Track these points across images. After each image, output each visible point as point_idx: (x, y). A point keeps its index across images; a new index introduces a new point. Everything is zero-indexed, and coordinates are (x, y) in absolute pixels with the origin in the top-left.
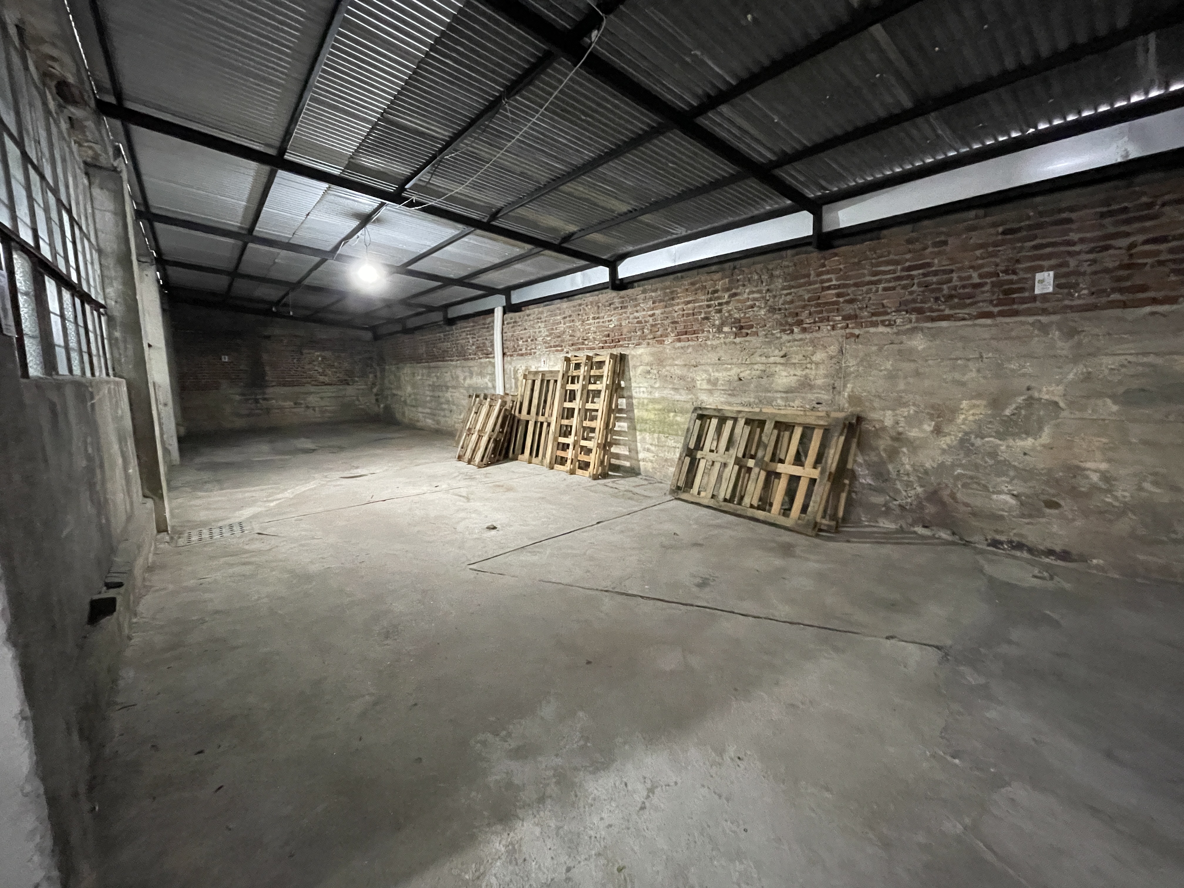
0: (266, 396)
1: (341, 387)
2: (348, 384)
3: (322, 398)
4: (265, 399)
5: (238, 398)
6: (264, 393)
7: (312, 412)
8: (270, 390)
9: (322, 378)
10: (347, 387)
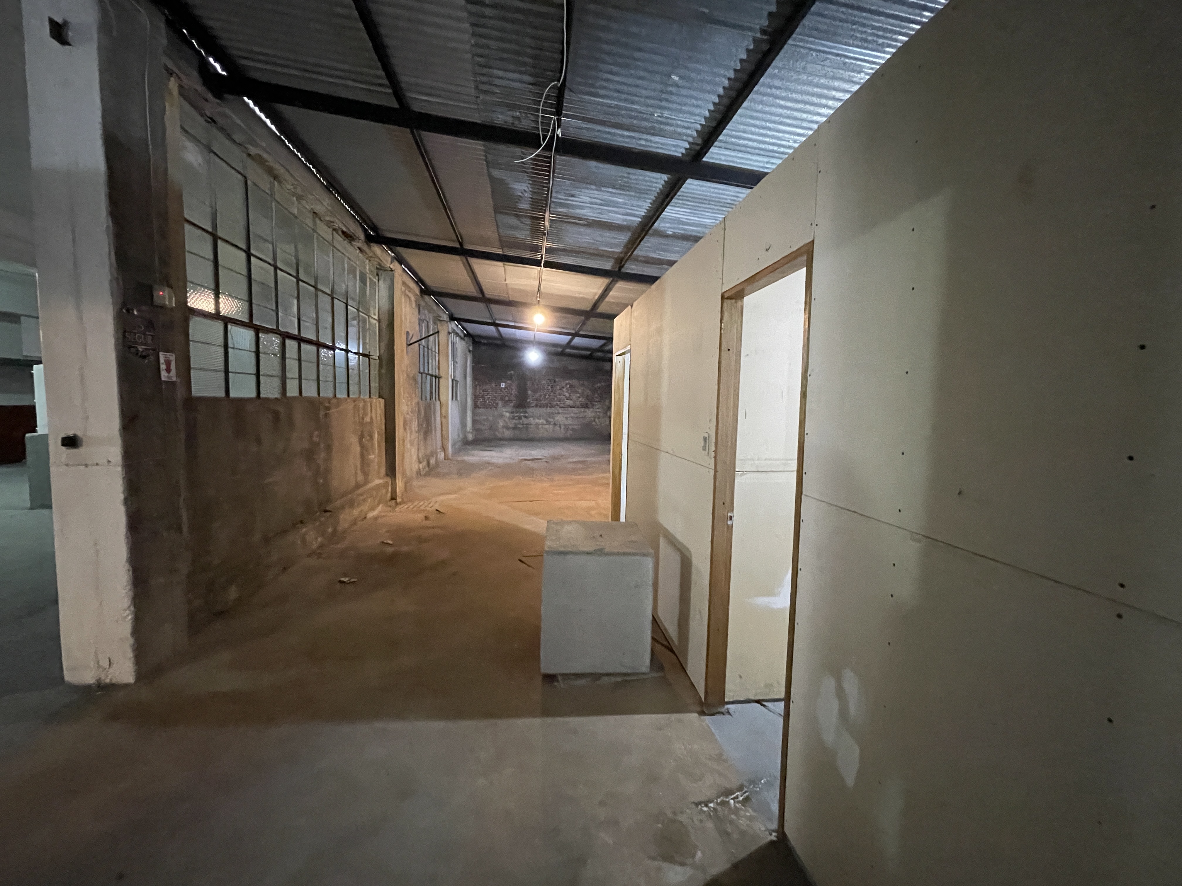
0: (527, 415)
1: (582, 410)
2: (587, 407)
3: (567, 418)
4: (526, 417)
5: (508, 415)
6: (526, 412)
7: (558, 428)
8: (530, 410)
9: (568, 402)
10: (587, 410)
